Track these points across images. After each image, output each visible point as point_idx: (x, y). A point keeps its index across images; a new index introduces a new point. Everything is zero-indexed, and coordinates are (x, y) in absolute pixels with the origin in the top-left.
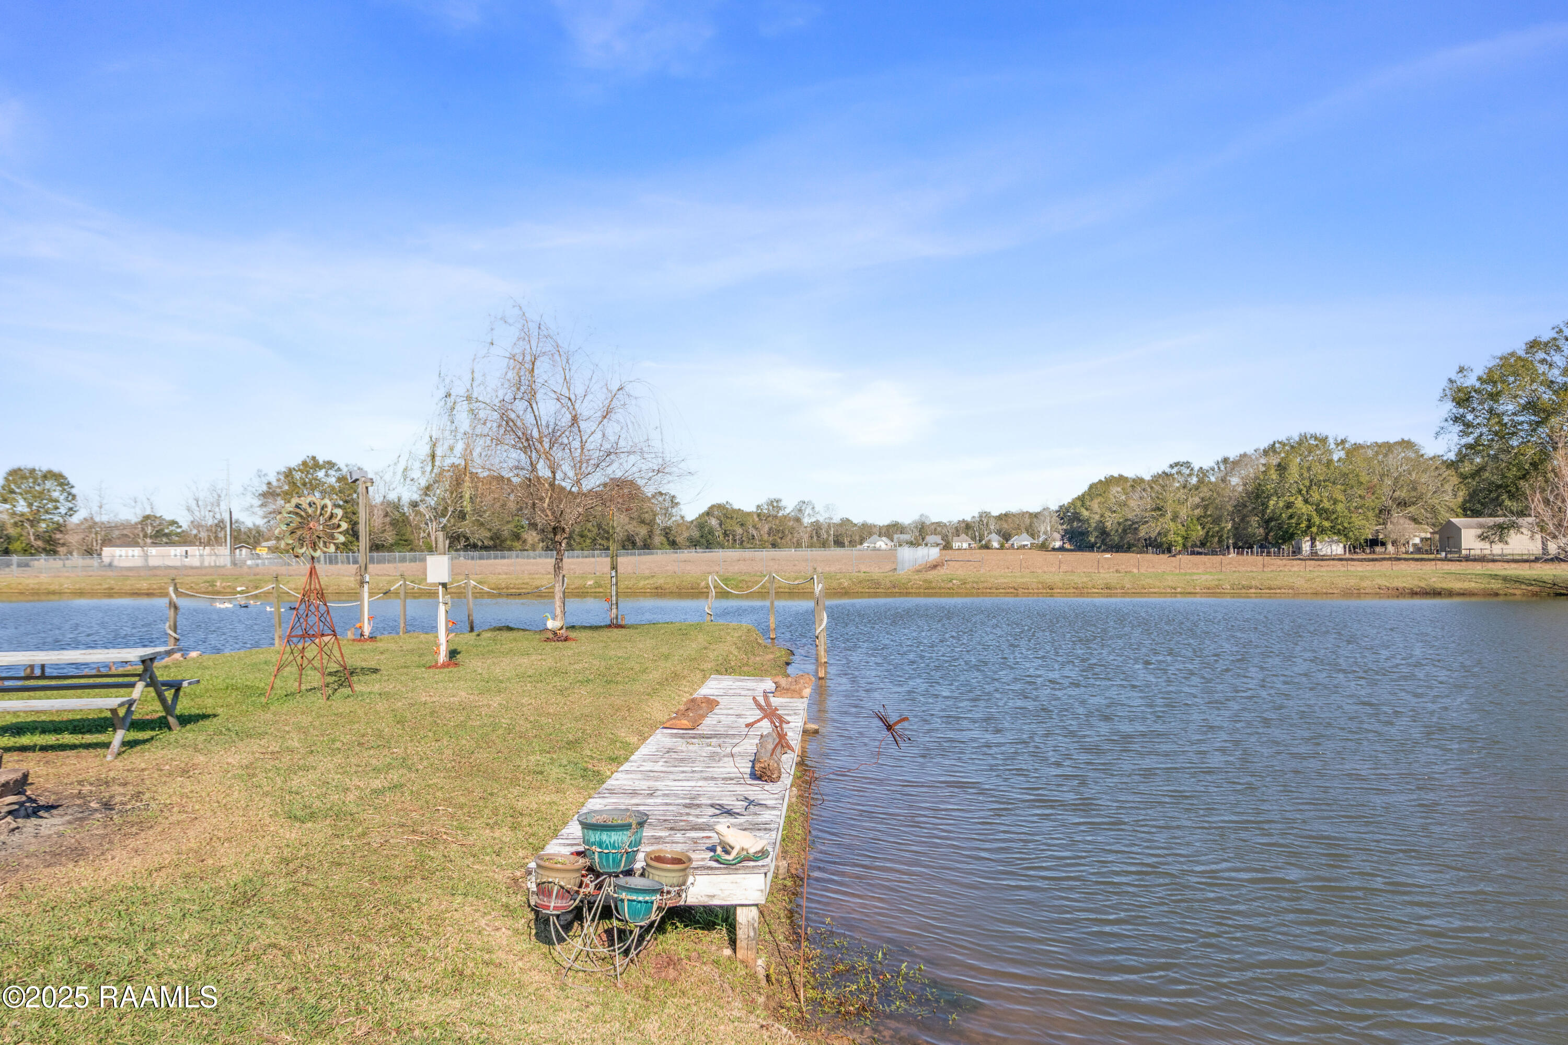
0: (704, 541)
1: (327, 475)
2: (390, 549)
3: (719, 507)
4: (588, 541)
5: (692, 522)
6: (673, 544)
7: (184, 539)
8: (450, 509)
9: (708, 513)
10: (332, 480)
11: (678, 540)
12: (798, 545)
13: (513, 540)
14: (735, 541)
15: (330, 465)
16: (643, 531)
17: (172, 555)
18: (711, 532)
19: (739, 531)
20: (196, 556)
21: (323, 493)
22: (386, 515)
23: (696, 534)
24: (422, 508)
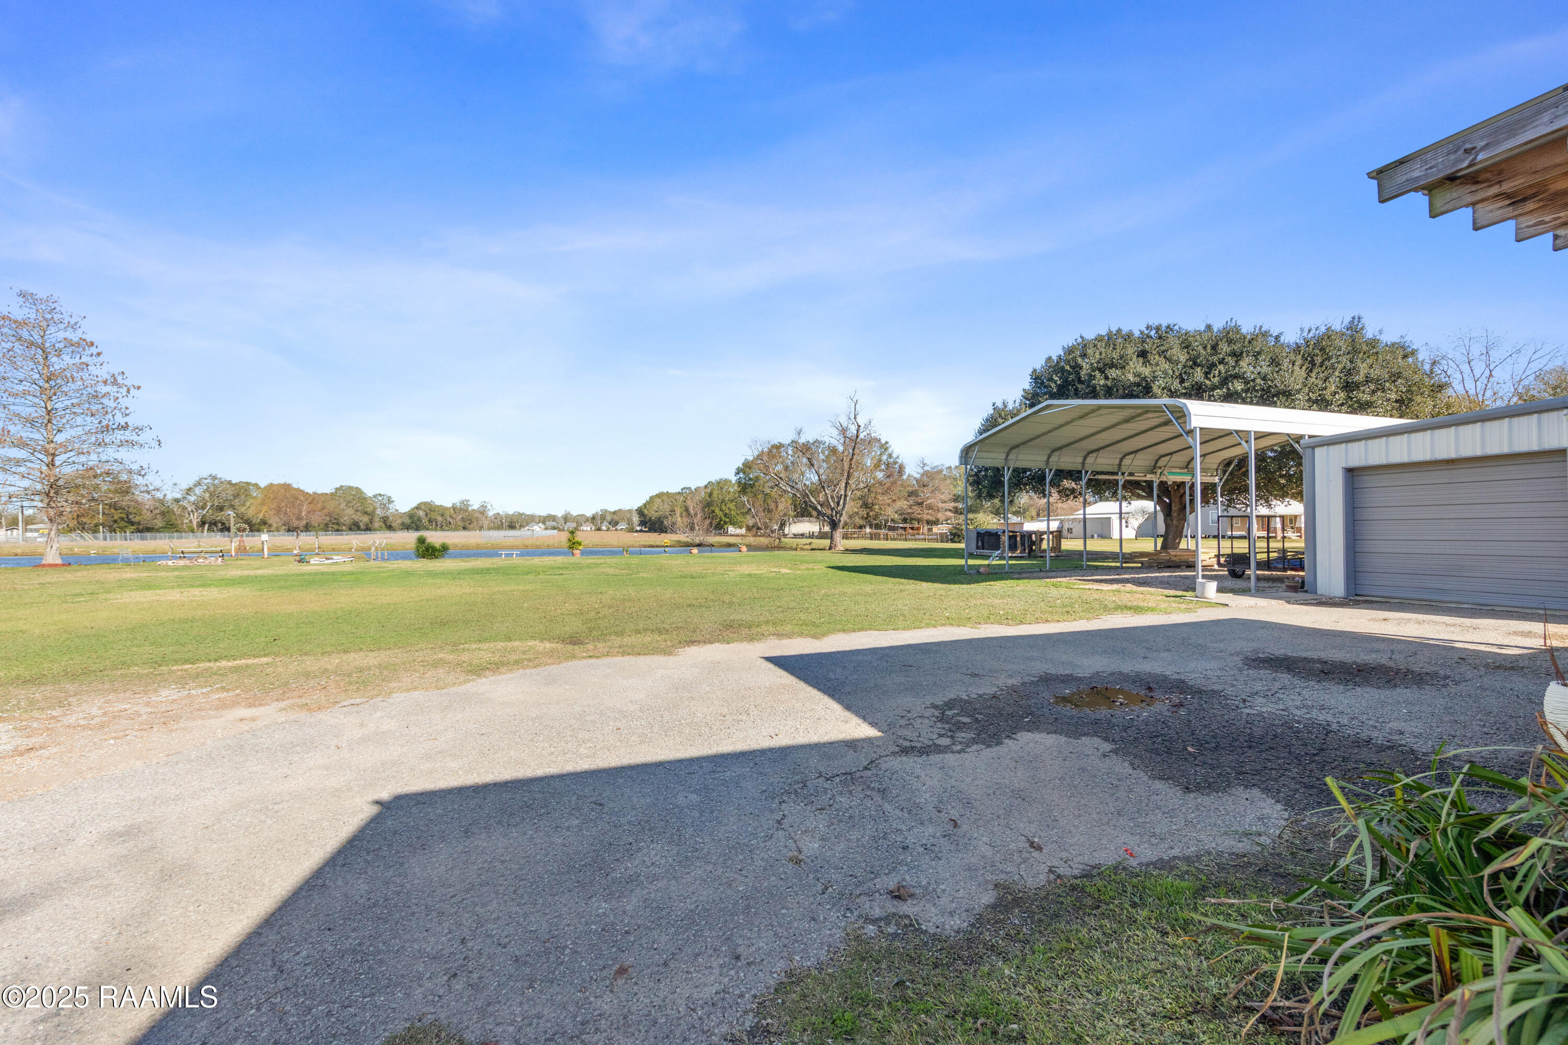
0: (414, 525)
2: (158, 531)
3: (425, 503)
5: (404, 513)
6: (390, 528)
8: (209, 504)
9: (417, 508)
11: (393, 524)
12: (481, 528)
13: (262, 525)
15: (108, 474)
16: (366, 519)
18: (419, 519)
19: (440, 519)
22: (155, 509)
23: (408, 521)
24: (184, 503)
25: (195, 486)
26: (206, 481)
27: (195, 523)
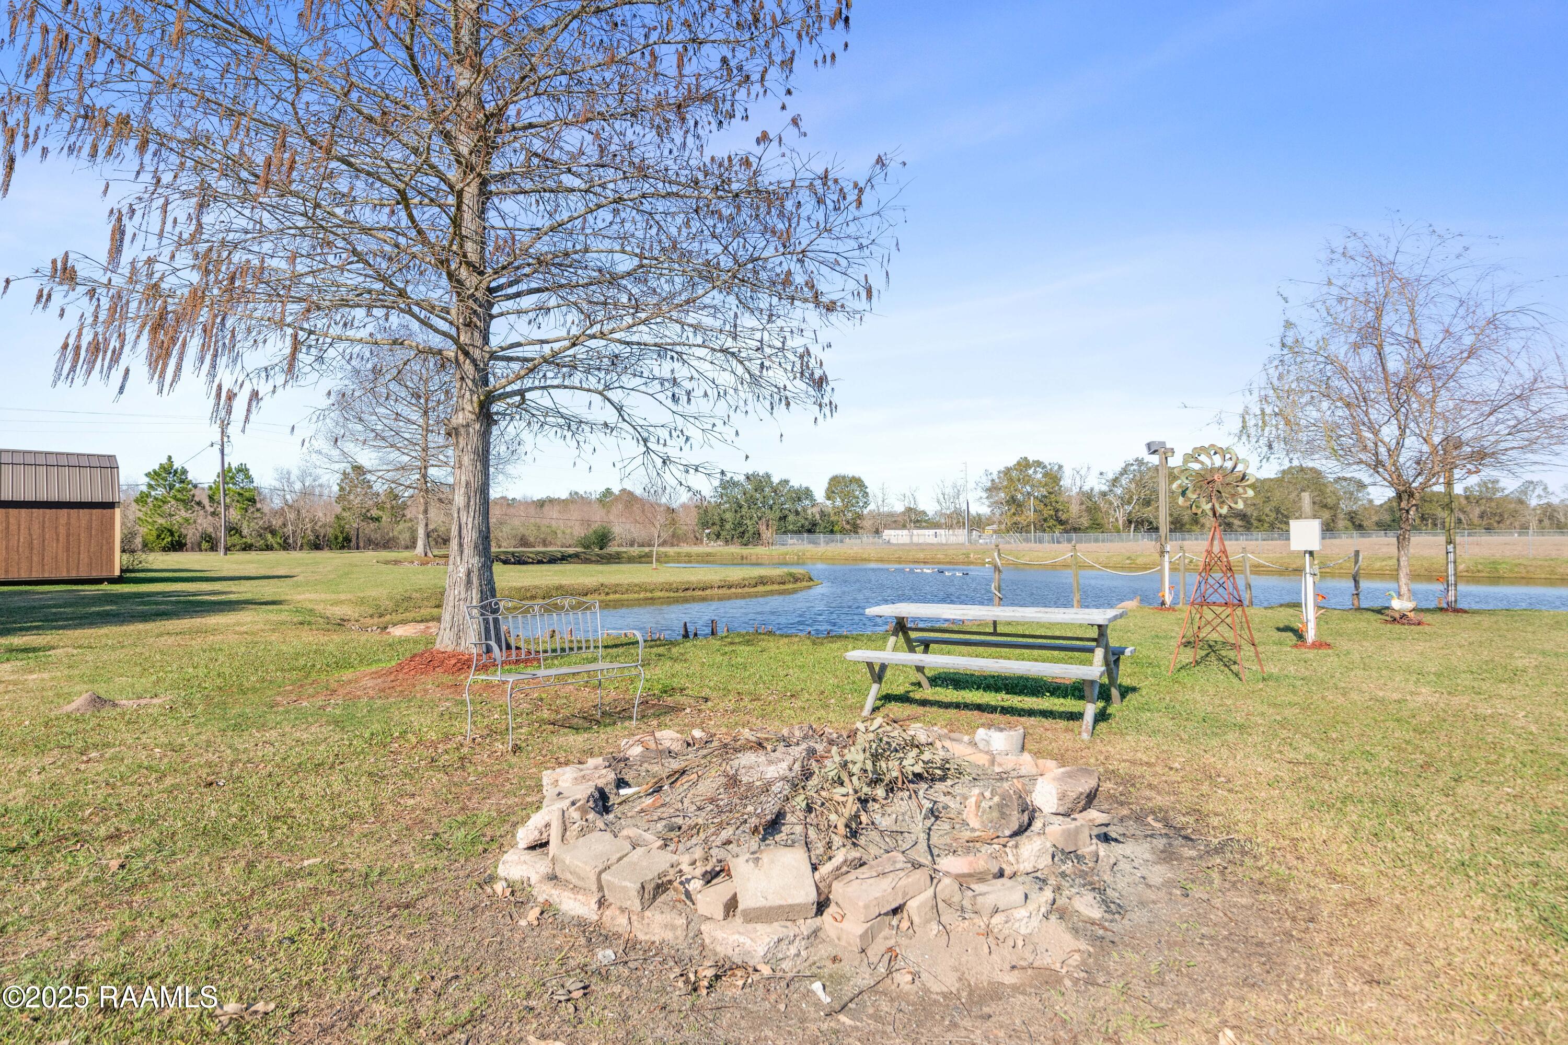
1: (1035, 472)
2: (1084, 531)
4: (1266, 525)
5: (1381, 506)
6: (1360, 527)
7: (933, 525)
8: (1135, 498)
10: (1039, 476)
11: (1365, 524)
13: (1191, 524)
14: (1436, 525)
15: (1038, 464)
17: (926, 536)
20: (944, 536)
21: (1032, 486)
22: (1082, 504)
23: (1387, 518)
24: (1111, 497)
25: (1122, 474)
26: (1132, 468)
27: (1121, 522)
